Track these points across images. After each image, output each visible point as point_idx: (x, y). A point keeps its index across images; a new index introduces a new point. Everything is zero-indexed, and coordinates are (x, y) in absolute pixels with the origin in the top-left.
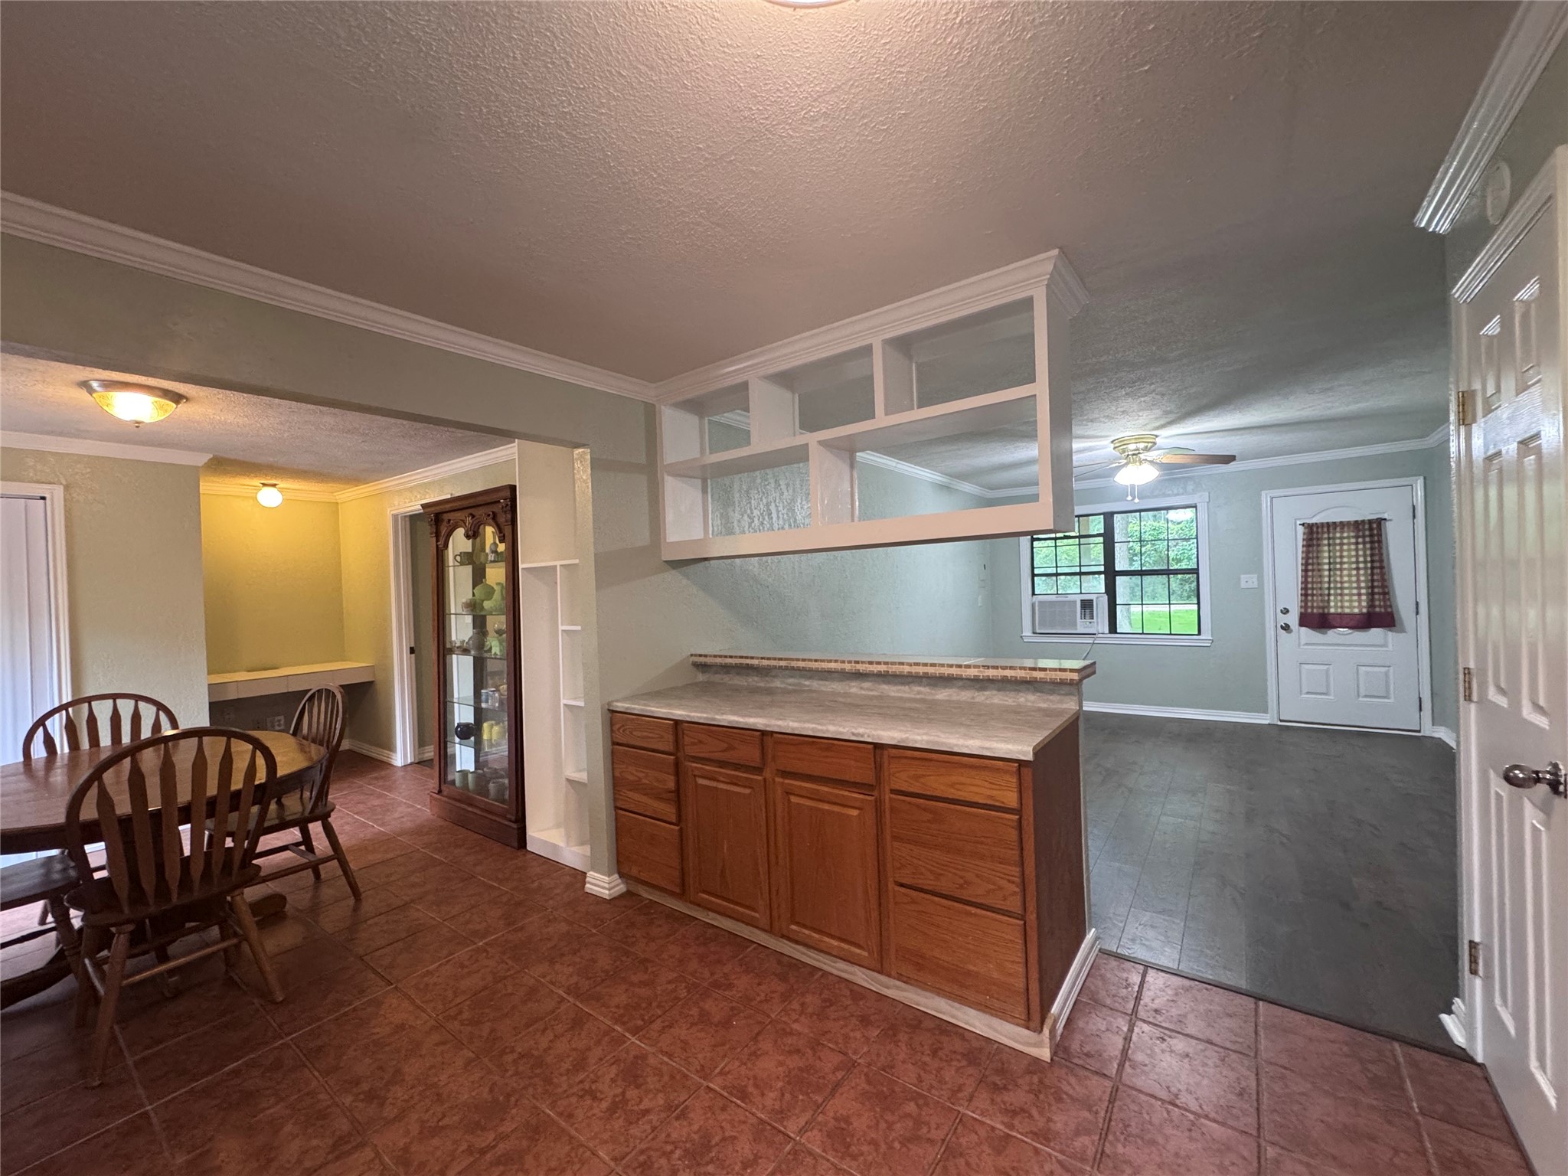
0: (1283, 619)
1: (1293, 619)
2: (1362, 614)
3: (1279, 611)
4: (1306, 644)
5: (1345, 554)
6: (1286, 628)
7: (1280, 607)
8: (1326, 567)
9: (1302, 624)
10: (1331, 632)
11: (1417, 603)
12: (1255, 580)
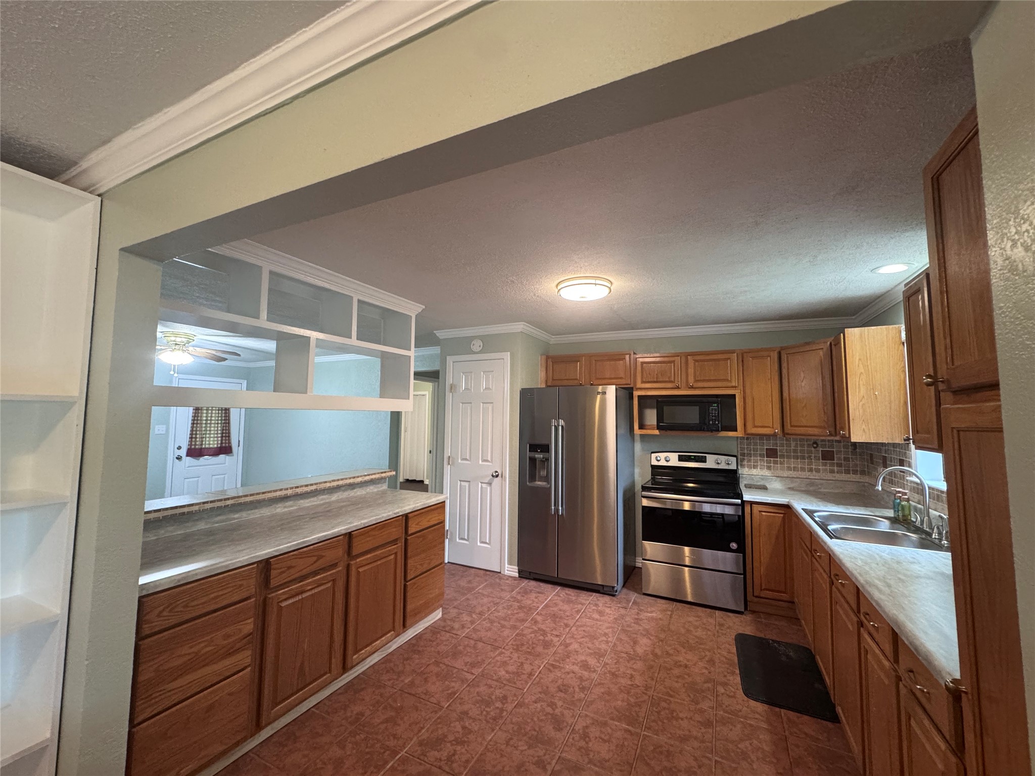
0: (178, 453)
1: (183, 452)
2: (217, 447)
3: (176, 448)
4: (189, 467)
5: (213, 415)
6: (179, 458)
7: (177, 446)
8: (204, 422)
9: (187, 455)
10: (201, 459)
11: (239, 441)
12: (164, 429)
